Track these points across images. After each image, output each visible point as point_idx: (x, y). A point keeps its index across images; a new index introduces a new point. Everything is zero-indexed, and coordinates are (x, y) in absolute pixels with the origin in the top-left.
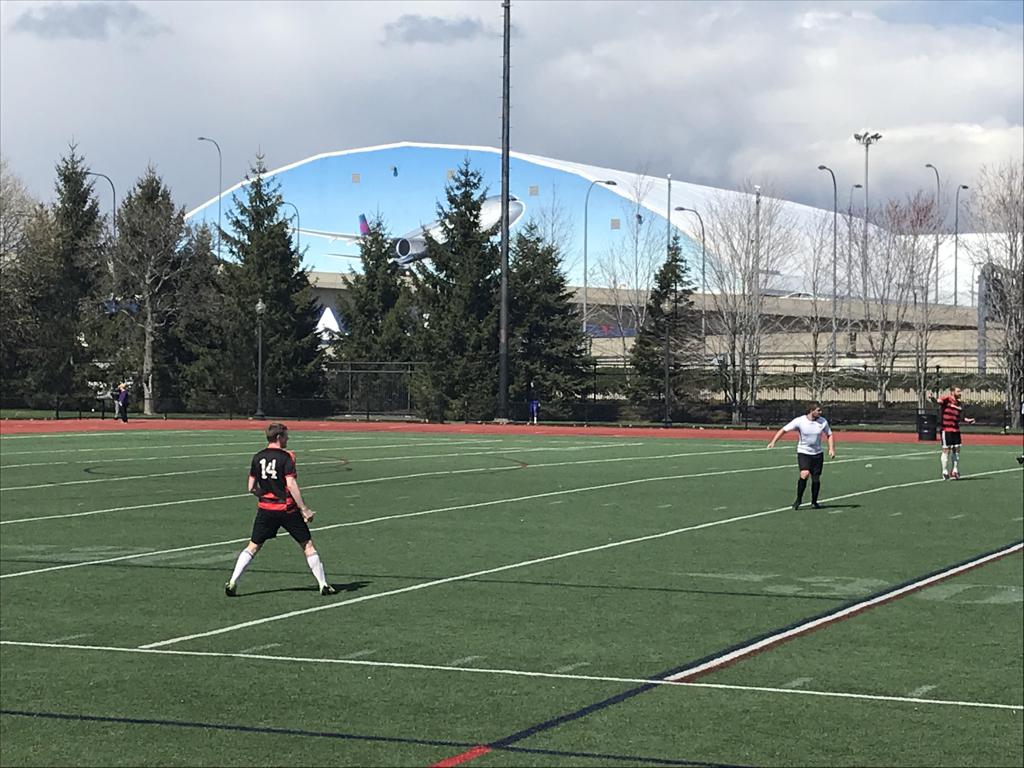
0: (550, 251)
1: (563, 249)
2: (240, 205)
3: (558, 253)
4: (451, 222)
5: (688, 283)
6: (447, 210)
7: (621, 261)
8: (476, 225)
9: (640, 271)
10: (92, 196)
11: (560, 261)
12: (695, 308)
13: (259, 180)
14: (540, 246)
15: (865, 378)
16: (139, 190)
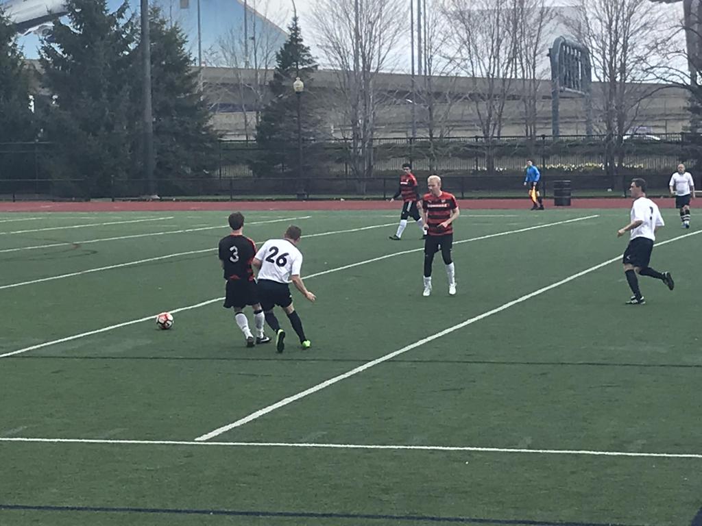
3: (183, 34)
5: (309, 62)
8: (102, 8)
11: (184, 42)
12: (314, 85)
14: (164, 28)
15: (477, 147)
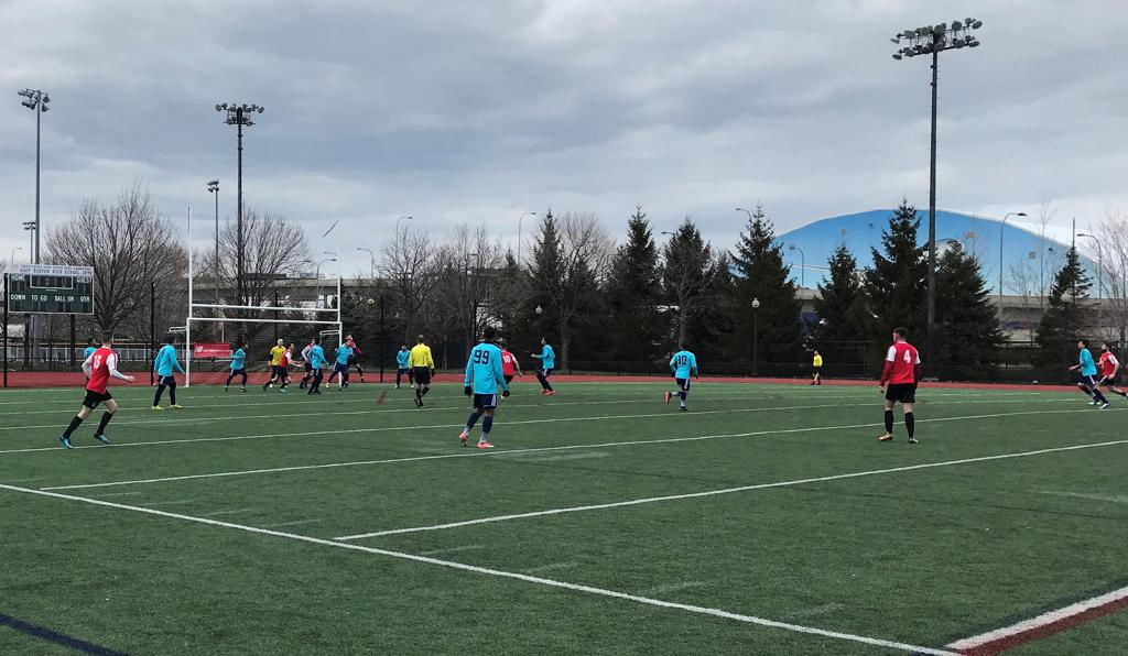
0: (971, 261)
1: (981, 261)
2: (745, 239)
3: (978, 262)
4: (893, 242)
5: (1084, 281)
6: (890, 234)
7: (1030, 269)
9: (1045, 274)
10: (651, 237)
13: (759, 221)
14: (963, 258)
16: (680, 233)
